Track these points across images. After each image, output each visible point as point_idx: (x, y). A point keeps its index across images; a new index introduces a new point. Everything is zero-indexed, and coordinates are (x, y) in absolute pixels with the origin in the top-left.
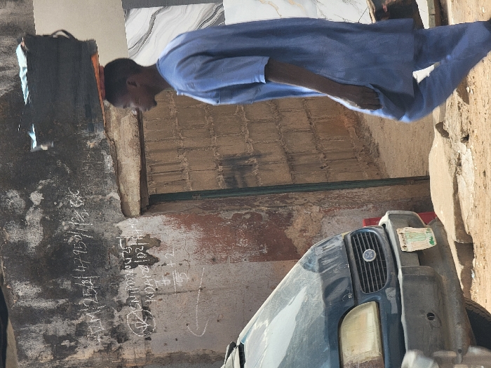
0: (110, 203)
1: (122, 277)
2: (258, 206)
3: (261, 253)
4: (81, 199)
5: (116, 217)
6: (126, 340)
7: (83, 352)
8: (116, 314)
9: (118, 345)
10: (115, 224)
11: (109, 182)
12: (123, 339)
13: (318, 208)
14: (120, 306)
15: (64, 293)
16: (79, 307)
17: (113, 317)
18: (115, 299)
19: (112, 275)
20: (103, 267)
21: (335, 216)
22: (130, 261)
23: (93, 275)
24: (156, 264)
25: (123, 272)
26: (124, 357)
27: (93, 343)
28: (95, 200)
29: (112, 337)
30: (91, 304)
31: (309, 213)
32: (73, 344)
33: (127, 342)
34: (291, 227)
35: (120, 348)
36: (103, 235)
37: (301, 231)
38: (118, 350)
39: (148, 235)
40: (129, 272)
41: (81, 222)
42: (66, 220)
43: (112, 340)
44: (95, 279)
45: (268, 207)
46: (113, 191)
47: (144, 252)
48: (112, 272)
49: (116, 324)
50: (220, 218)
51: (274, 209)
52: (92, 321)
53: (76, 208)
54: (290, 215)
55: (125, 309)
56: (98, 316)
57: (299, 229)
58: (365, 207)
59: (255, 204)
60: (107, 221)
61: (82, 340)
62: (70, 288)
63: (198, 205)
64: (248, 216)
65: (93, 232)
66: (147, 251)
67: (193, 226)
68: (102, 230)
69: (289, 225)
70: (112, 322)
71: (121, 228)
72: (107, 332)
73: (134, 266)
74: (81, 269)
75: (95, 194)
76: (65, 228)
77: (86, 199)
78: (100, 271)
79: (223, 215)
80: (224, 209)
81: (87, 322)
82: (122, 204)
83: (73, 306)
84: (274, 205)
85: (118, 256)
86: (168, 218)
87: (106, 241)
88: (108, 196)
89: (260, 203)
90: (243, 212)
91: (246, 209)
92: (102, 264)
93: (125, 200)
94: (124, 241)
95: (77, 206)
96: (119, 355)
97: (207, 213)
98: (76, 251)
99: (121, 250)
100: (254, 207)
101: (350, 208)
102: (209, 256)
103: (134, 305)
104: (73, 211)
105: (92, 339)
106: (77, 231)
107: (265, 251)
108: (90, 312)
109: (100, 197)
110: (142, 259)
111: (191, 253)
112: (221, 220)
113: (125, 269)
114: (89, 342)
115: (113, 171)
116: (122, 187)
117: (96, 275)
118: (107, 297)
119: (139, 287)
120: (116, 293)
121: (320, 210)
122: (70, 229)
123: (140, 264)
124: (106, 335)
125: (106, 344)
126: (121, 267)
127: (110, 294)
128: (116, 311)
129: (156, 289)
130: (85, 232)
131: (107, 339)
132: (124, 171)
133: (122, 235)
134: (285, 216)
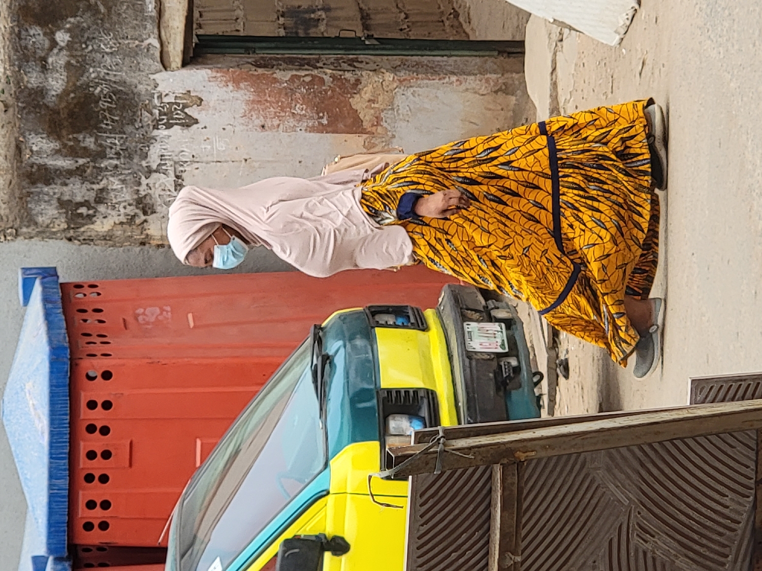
0: (148, 50)
1: (154, 138)
2: (322, 68)
3: (320, 124)
4: (115, 44)
5: (153, 68)
6: (154, 212)
7: (102, 223)
8: (144, 181)
9: (143, 218)
10: (150, 76)
11: (149, 26)
12: (149, 212)
13: (392, 75)
14: (149, 172)
15: (86, 152)
16: (100, 169)
17: (139, 184)
18: (144, 164)
19: (143, 135)
20: (133, 125)
21: (411, 87)
22: (165, 121)
23: (120, 133)
24: (195, 126)
25: (156, 132)
26: (148, 232)
27: (114, 213)
28: (130, 46)
29: (137, 208)
30: (116, 166)
31: (381, 81)
32: (91, 212)
33: (154, 215)
34: (358, 96)
35: (146, 221)
36: (136, 87)
37: (369, 101)
38: (143, 223)
39: (189, 92)
40: (162, 132)
41: (112, 70)
42: (94, 67)
43: (137, 211)
44: (122, 138)
45: (333, 70)
46: (152, 36)
47: (182, 110)
48: (142, 131)
49: (143, 193)
50: (275, 78)
51: (340, 73)
52: (114, 187)
53: (107, 53)
54: (358, 82)
55: (155, 176)
56: (123, 181)
57: (367, 99)
58: (447, 79)
59: (318, 65)
60: (142, 71)
61: (102, 208)
62: (92, 146)
63: (250, 60)
64: (308, 79)
65: (125, 82)
66: (186, 110)
67: (242, 85)
68: (135, 81)
69: (355, 93)
70: (138, 191)
71: (158, 81)
72: (131, 202)
73: (169, 126)
74: (107, 124)
75: (132, 39)
76: (93, 76)
77: (120, 43)
78: (129, 129)
79: (279, 74)
80: (281, 67)
81: (109, 188)
82: (161, 53)
83: (94, 167)
84: (339, 68)
85: (151, 114)
86: (214, 74)
87: (139, 95)
88: (147, 42)
89: (324, 64)
90: (303, 73)
91: (306, 70)
92: (132, 122)
93: (165, 49)
94: (160, 97)
95: (108, 50)
96: (143, 229)
97: (260, 71)
98: (103, 104)
99: (155, 107)
100: (317, 68)
101: (429, 79)
102: (258, 122)
103: (165, 173)
104: (103, 57)
105: (114, 208)
106: (106, 80)
107: (325, 121)
108: (113, 176)
109: (137, 42)
110: (179, 119)
111: (237, 116)
112: (275, 80)
113: (158, 129)
114: (109, 211)
115: (154, 14)
116: (163, 33)
117: (125, 133)
118: (135, 161)
119: (173, 151)
120: (145, 156)
121: (394, 78)
122: (98, 77)
123: (177, 124)
124: (130, 205)
125: (128, 215)
126: (154, 126)
127: (138, 157)
128: (143, 178)
129: (193, 156)
130: (115, 82)
131: (131, 210)
132: (167, 15)
133: (158, 89)
134: (351, 82)
